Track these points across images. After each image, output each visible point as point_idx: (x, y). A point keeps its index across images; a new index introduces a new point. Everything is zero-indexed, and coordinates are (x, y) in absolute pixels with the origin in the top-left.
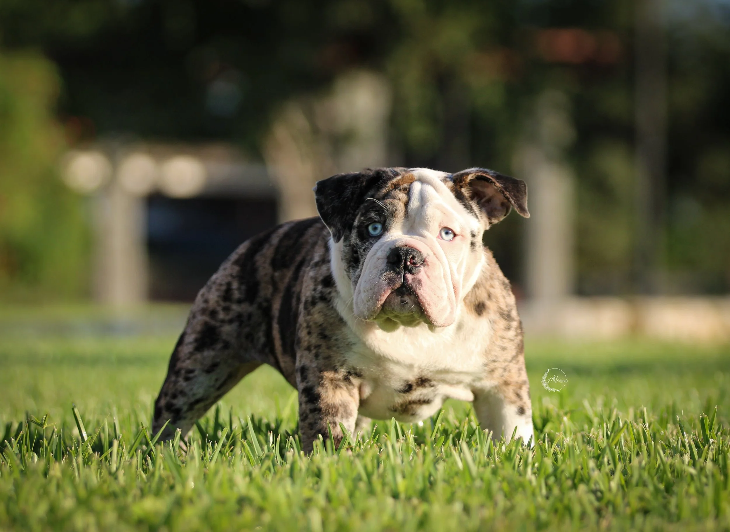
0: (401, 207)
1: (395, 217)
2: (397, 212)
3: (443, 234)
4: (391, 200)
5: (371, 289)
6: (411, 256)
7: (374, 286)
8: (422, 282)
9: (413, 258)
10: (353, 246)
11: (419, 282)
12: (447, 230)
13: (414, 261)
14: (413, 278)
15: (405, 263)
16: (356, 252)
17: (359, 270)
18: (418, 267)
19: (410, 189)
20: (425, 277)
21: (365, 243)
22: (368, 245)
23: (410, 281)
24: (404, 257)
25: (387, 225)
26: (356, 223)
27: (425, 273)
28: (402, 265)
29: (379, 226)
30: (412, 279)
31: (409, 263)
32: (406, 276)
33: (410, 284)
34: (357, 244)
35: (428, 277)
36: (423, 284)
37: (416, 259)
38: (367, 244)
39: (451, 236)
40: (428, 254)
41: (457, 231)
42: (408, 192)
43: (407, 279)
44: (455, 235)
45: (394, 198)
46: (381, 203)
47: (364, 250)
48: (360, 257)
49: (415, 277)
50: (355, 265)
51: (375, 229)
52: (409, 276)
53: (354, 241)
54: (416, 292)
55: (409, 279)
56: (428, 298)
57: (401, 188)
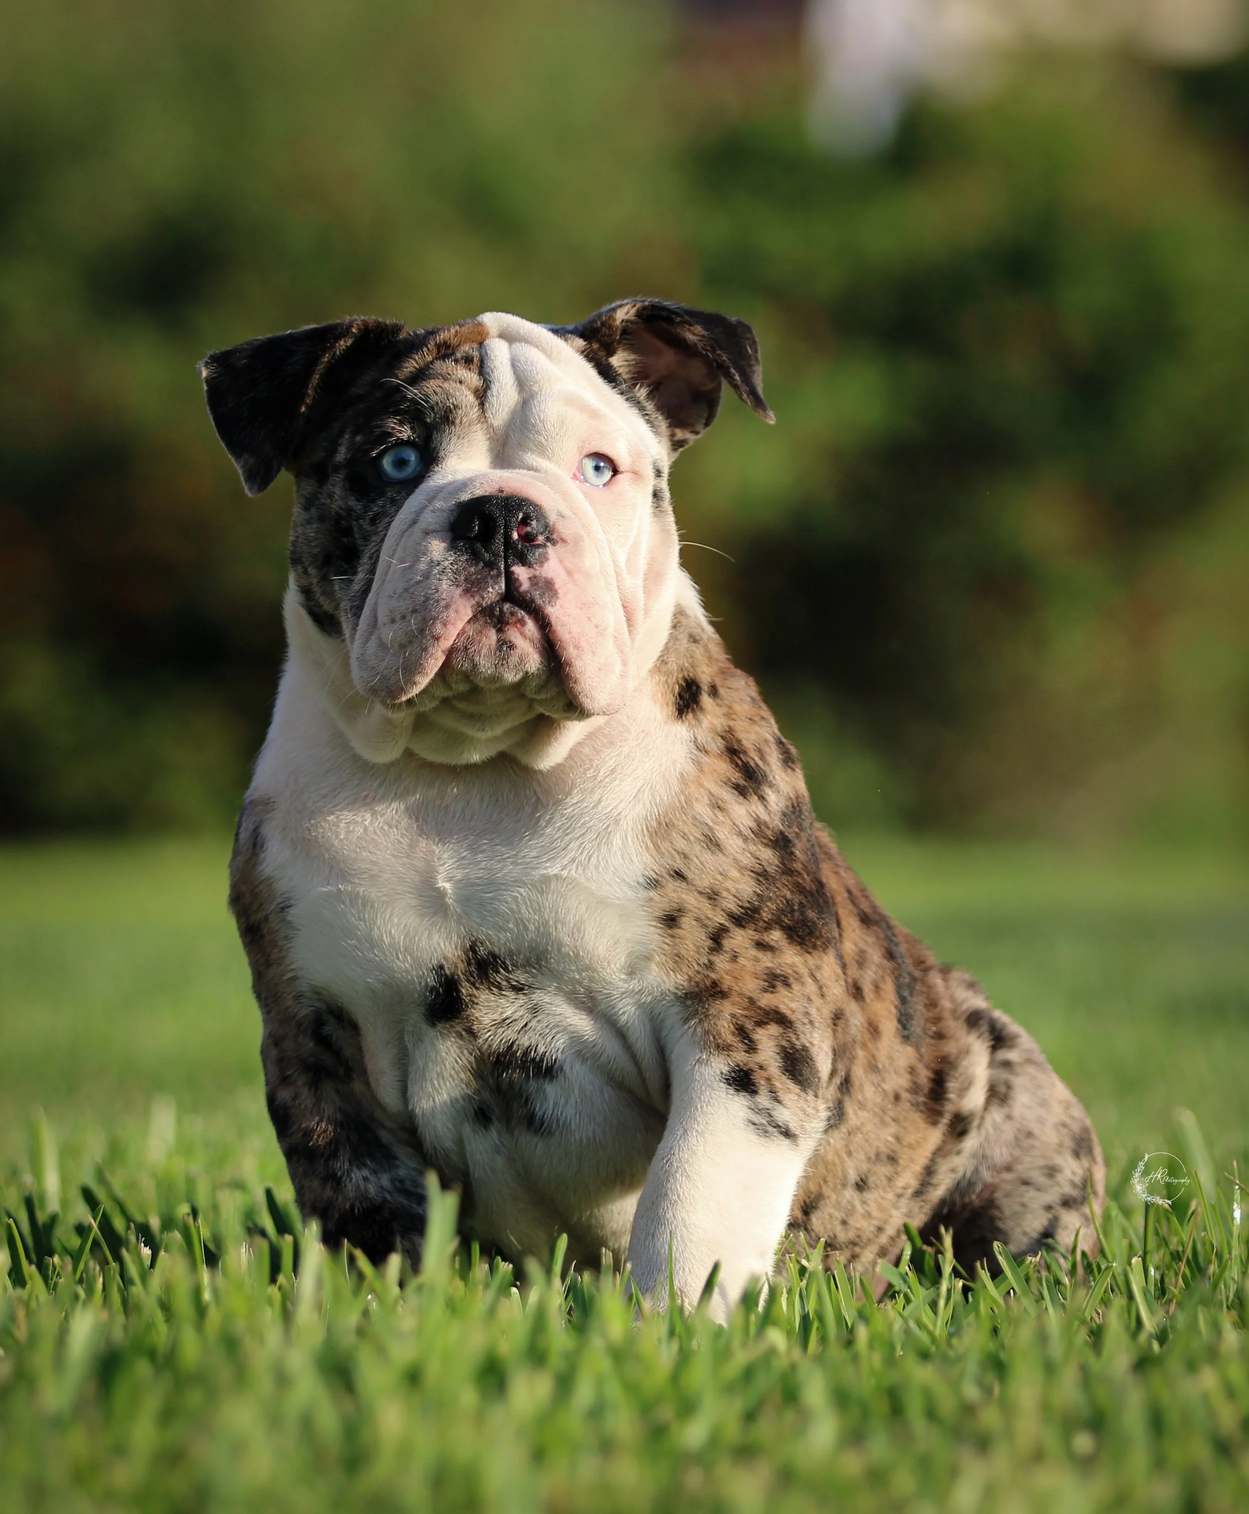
0: (466, 398)
1: (453, 423)
2: (460, 412)
3: (589, 464)
4: (438, 382)
5: (414, 611)
6: (521, 516)
7: (425, 602)
8: (557, 586)
9: (525, 521)
10: (338, 518)
11: (548, 586)
12: (599, 459)
13: (529, 529)
14: (531, 575)
15: (507, 537)
16: (349, 532)
17: (360, 576)
18: (539, 546)
19: (482, 362)
20: (563, 573)
21: (373, 501)
22: (383, 506)
23: (525, 586)
24: (501, 522)
25: (435, 448)
26: (342, 455)
27: (561, 562)
28: (499, 539)
29: (412, 457)
30: (530, 578)
31: (515, 536)
32: (513, 573)
33: (527, 592)
34: (350, 510)
35: (569, 573)
36: (559, 591)
37: (534, 523)
38: (380, 503)
39: (608, 474)
40: (561, 515)
41: (623, 459)
42: (482, 367)
43: (517, 579)
44: (617, 472)
45: (445, 379)
46: (412, 392)
47: (373, 521)
48: (360, 542)
49: (537, 573)
50: (346, 567)
51: (401, 463)
52: (521, 572)
53: (340, 502)
54: (543, 613)
55: (520, 578)
56: (575, 629)
57: (459, 355)
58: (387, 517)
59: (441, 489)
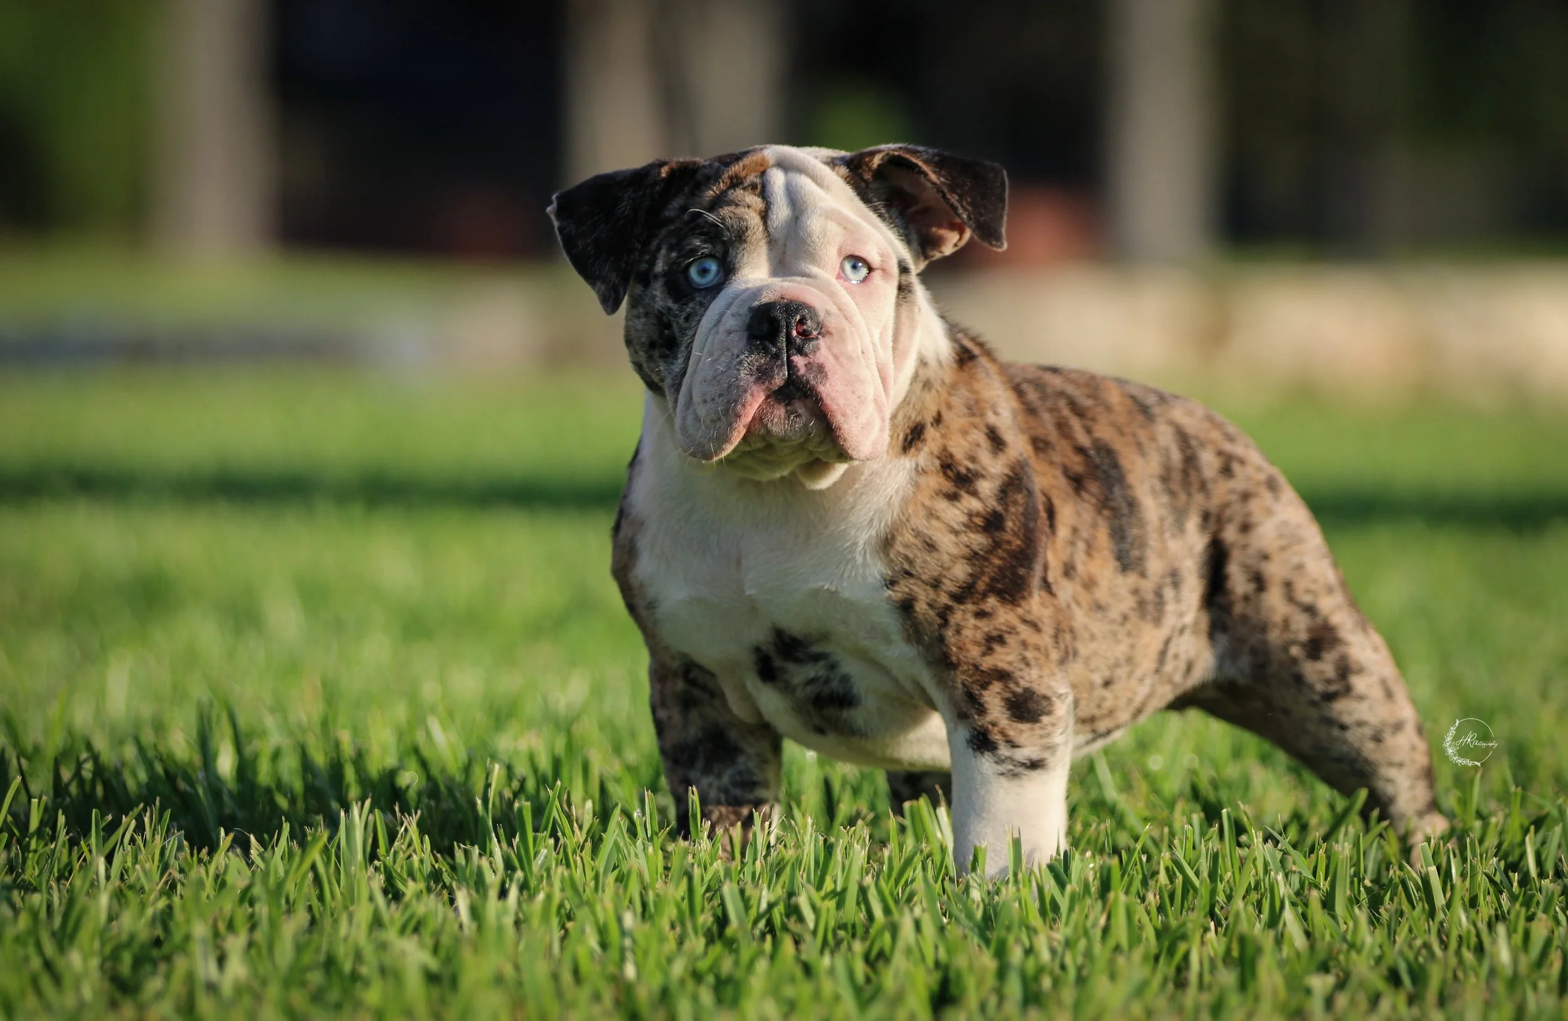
0: (753, 220)
1: (745, 241)
2: (749, 232)
3: (848, 267)
4: (732, 208)
5: (721, 395)
6: (798, 317)
7: (728, 388)
8: (826, 369)
9: (802, 321)
10: (660, 316)
11: (821, 369)
12: (856, 260)
13: (805, 327)
14: (806, 362)
15: (789, 336)
16: (668, 326)
17: (680, 360)
18: (813, 339)
19: (764, 187)
20: (831, 358)
21: (686, 304)
22: (693, 308)
23: (802, 371)
24: (783, 323)
25: (731, 261)
26: (660, 267)
27: (830, 350)
28: (783, 339)
29: (713, 267)
30: (806, 365)
31: (794, 333)
32: (792, 361)
33: (803, 376)
34: (670, 309)
35: (836, 358)
36: (829, 373)
37: (809, 322)
38: (691, 305)
39: (864, 271)
40: (828, 313)
41: (874, 259)
42: (763, 190)
43: (796, 366)
44: (870, 269)
45: (737, 205)
46: (711, 217)
47: (687, 319)
48: (678, 334)
49: (811, 360)
50: (668, 352)
51: (704, 272)
52: (798, 360)
53: (661, 303)
54: (816, 391)
55: (798, 365)
56: (841, 401)
57: (746, 184)
58: (697, 316)
59: (737, 296)
